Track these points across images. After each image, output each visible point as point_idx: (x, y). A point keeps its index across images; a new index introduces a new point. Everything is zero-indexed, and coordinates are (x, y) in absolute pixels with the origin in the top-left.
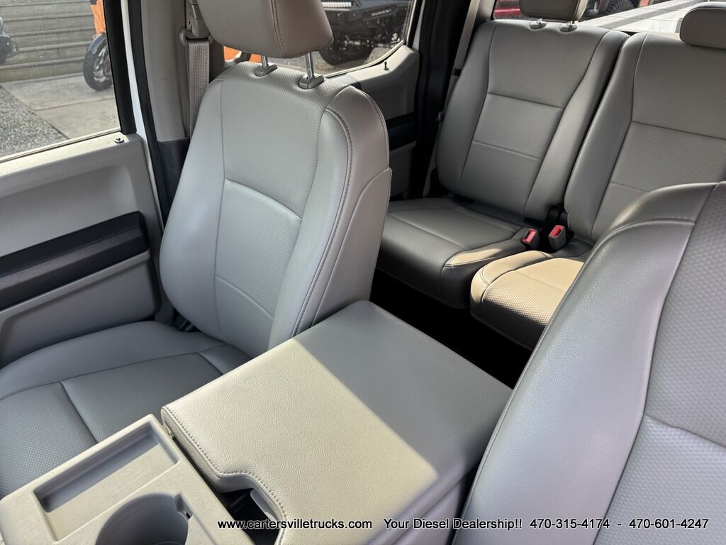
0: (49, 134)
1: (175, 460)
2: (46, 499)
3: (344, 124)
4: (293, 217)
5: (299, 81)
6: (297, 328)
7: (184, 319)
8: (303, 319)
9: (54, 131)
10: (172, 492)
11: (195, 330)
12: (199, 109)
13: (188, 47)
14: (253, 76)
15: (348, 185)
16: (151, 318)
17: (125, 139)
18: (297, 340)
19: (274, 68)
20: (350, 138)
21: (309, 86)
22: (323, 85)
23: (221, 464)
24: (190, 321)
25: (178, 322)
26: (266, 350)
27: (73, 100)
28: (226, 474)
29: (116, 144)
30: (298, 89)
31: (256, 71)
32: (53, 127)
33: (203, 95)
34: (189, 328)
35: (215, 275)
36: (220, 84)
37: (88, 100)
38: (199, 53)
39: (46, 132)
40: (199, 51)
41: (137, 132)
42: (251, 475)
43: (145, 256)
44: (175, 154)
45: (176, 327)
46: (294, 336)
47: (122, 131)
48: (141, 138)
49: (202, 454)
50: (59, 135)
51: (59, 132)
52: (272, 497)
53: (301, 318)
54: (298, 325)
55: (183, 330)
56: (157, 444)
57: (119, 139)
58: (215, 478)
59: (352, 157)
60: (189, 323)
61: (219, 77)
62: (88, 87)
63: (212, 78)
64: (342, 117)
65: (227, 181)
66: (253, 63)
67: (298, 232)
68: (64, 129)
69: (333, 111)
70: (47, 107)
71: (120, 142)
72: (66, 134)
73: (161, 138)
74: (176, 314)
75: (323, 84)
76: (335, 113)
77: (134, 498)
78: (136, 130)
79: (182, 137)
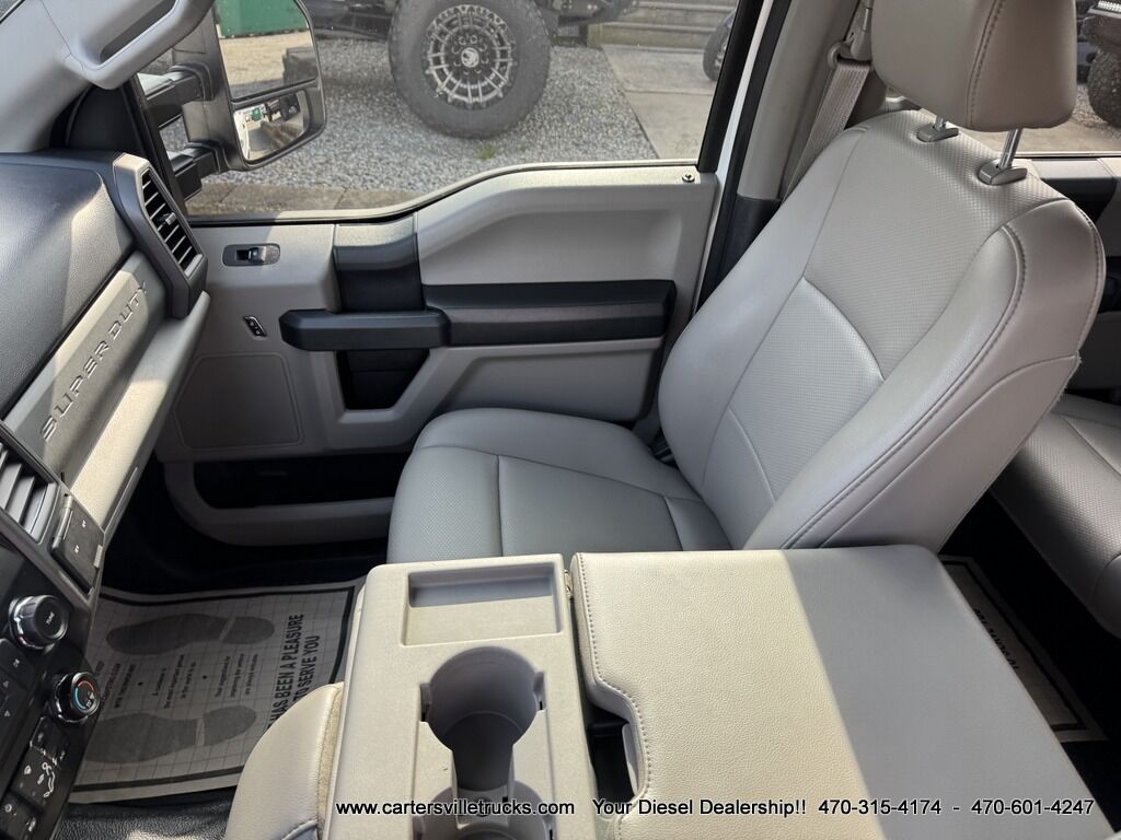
0: (628, 127)
1: (559, 629)
2: (417, 590)
3: (1023, 260)
4: (873, 371)
5: (982, 166)
6: (797, 539)
7: (666, 444)
8: (811, 530)
9: (636, 125)
10: (537, 665)
11: (673, 464)
12: (812, 163)
13: (834, 70)
14: (913, 138)
15: (982, 359)
16: (628, 424)
17: (697, 177)
18: (786, 556)
19: (954, 133)
20: (1022, 286)
21: (995, 180)
22: (1020, 185)
23: (608, 668)
24: (672, 450)
25: (657, 446)
26: (739, 547)
27: (677, 86)
28: (605, 684)
29: (681, 182)
30: (974, 179)
31: (922, 130)
32: (637, 120)
33: (828, 144)
34: (666, 459)
35: (728, 404)
36: (858, 136)
37: (694, 91)
38: (848, 82)
39: (626, 123)
40: (849, 78)
41: (717, 173)
42: (634, 704)
43: (655, 342)
44: (751, 218)
45: (652, 450)
46: (788, 548)
47: (697, 166)
48: (718, 183)
49: (591, 639)
50: (640, 132)
51: (641, 128)
52: (645, 750)
53: (810, 527)
54: (801, 536)
55: (658, 458)
56: (549, 594)
57: (690, 177)
58: (591, 682)
59: (1009, 318)
60: (669, 452)
61: (860, 125)
62: (703, 72)
63: (851, 123)
64: (1024, 248)
65: (804, 281)
66: (924, 117)
67: (870, 397)
68: (648, 126)
69: (1013, 234)
70: (641, 90)
71: (689, 180)
72: (648, 133)
73: (742, 191)
74: (660, 434)
75: (1020, 183)
76: (1016, 238)
77: (496, 645)
78: (716, 170)
79: (772, 196)
